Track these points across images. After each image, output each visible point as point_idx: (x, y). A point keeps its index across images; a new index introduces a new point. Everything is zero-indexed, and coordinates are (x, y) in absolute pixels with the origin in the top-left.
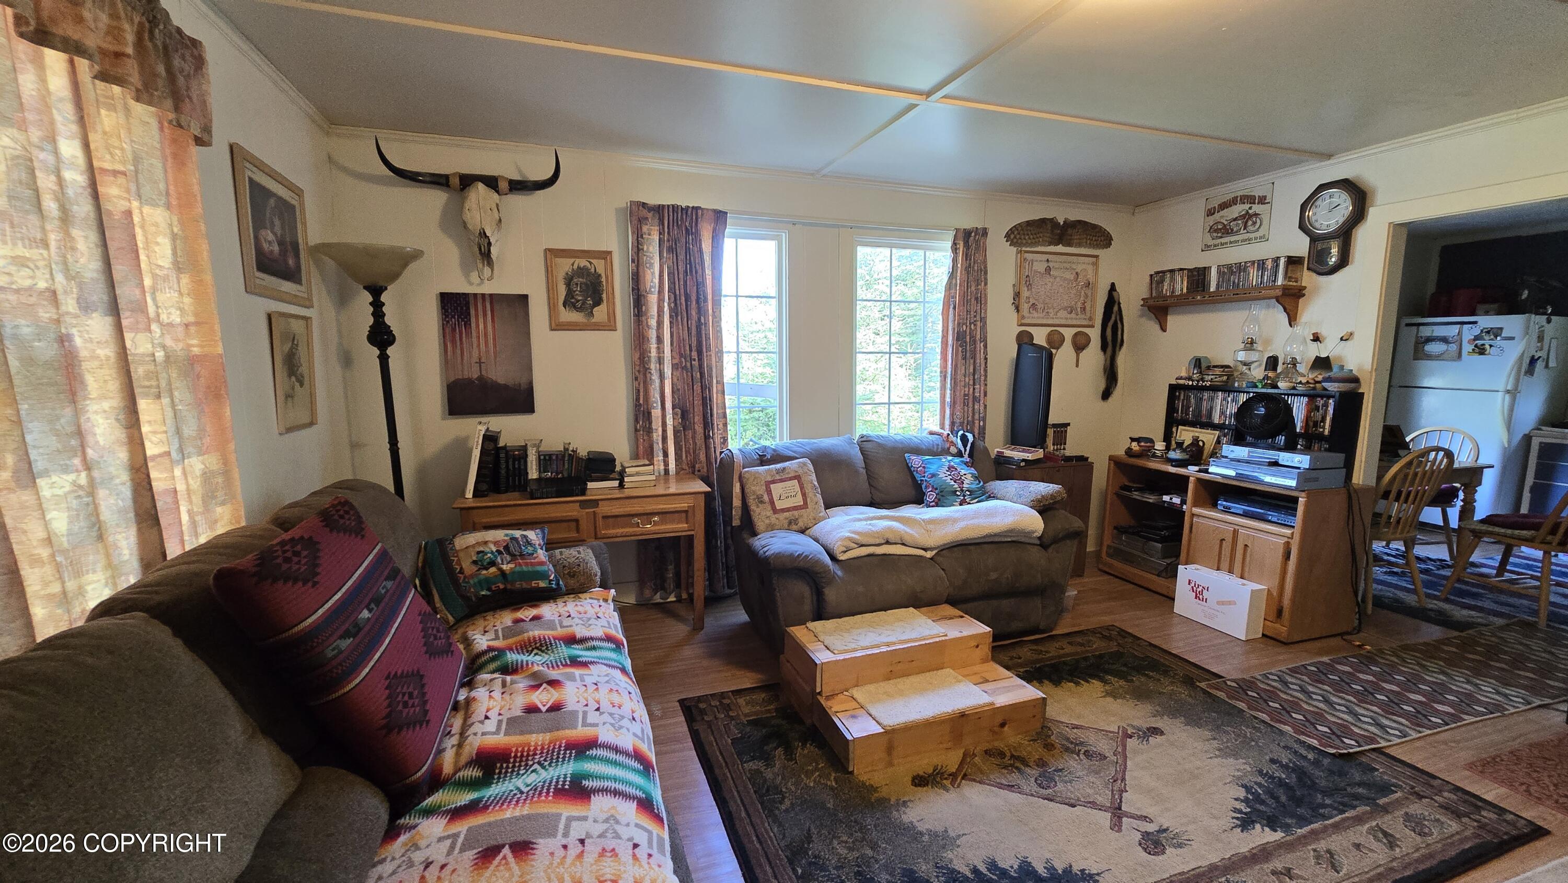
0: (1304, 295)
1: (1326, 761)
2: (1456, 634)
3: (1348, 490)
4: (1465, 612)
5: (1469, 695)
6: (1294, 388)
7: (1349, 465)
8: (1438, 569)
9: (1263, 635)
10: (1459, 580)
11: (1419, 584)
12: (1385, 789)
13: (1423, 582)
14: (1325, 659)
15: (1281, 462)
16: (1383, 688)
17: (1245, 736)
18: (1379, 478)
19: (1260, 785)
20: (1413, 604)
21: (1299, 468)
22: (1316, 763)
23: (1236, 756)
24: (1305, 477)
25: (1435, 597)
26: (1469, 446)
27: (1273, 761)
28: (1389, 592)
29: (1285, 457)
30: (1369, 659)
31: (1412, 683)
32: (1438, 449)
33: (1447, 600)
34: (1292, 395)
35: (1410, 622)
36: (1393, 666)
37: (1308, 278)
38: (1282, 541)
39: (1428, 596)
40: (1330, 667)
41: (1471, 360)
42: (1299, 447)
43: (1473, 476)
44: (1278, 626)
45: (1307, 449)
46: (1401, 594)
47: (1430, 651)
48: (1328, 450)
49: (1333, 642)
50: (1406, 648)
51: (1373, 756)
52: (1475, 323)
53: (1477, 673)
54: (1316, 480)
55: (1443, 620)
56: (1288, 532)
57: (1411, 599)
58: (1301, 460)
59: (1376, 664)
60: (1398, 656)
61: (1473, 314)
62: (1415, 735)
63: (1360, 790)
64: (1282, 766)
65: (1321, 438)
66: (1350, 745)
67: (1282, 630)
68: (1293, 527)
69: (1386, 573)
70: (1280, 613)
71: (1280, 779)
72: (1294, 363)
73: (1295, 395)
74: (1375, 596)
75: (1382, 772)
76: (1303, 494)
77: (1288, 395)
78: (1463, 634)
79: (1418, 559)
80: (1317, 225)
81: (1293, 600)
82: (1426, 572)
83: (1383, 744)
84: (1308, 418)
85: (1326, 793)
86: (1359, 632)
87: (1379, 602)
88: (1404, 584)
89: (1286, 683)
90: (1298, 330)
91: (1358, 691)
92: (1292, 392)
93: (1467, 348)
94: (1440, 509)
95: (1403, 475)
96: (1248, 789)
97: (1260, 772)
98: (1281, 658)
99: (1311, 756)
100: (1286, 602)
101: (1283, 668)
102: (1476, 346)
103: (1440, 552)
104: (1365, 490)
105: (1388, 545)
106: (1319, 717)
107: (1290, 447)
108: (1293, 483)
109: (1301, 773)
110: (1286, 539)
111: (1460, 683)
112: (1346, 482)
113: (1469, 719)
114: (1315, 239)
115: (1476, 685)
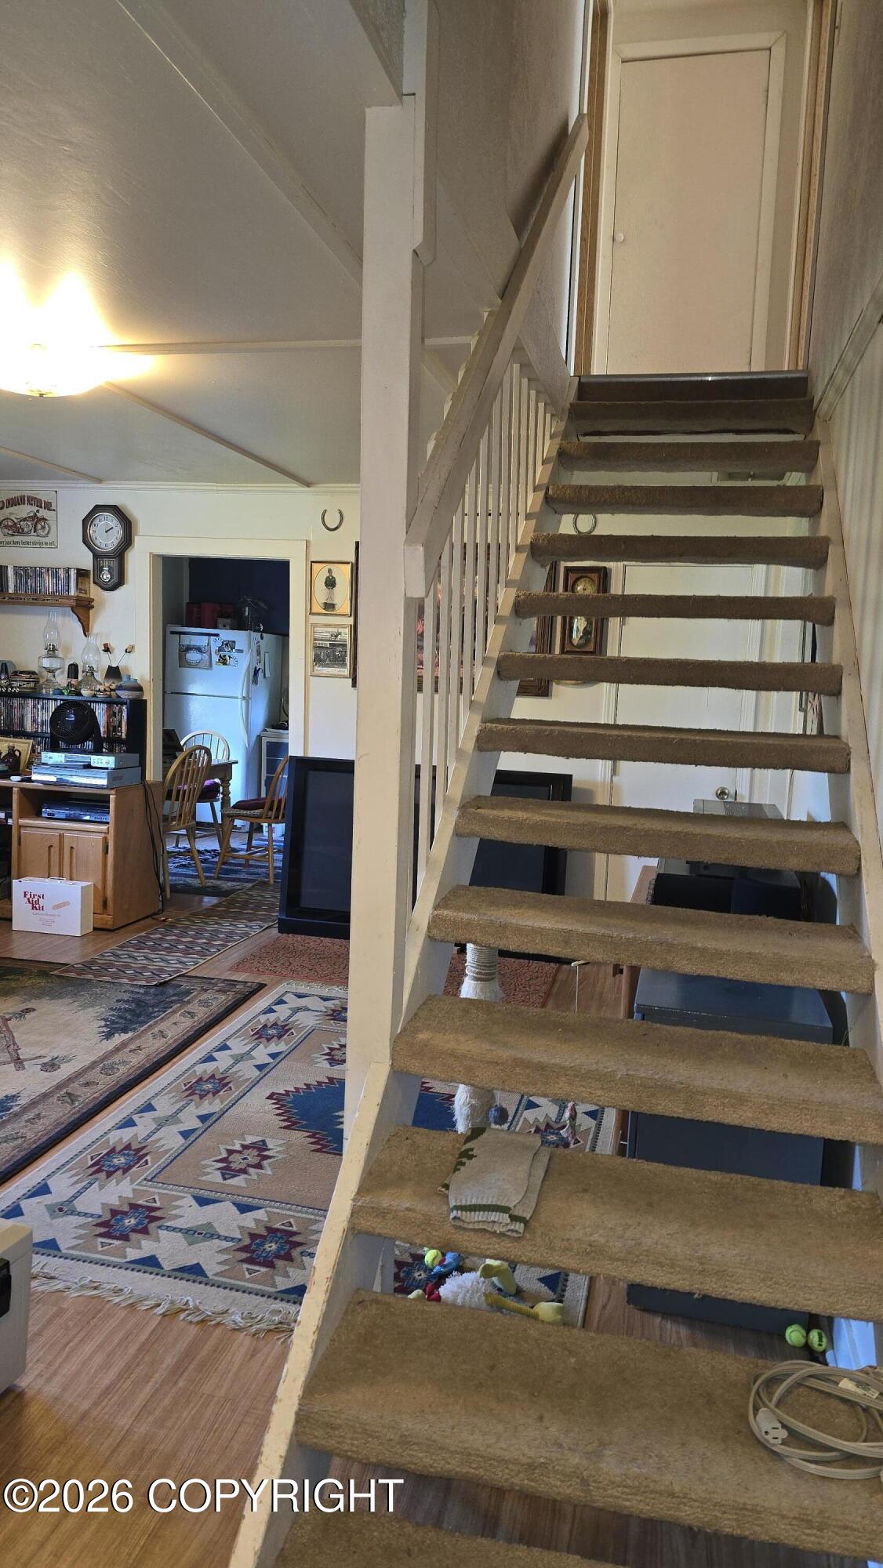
0: (93, 607)
1: (152, 991)
2: (224, 899)
3: (144, 786)
4: (230, 884)
5: (232, 932)
6: (95, 696)
7: (142, 764)
8: (213, 858)
9: (95, 929)
10: (224, 863)
11: (200, 870)
12: (188, 992)
13: (203, 869)
14: (143, 934)
15: (93, 764)
16: (182, 941)
17: (97, 994)
18: (164, 776)
19: (113, 1015)
20: (197, 885)
21: (107, 769)
22: (146, 993)
23: (93, 1006)
24: (114, 775)
25: (211, 878)
26: (222, 746)
27: (118, 1001)
28: (181, 881)
29: (96, 760)
30: (173, 926)
31: (199, 933)
32: (201, 748)
33: (219, 878)
34: (93, 702)
35: (197, 898)
36: (187, 927)
37: (94, 592)
38: (100, 837)
39: (207, 878)
40: (147, 938)
41: (218, 668)
42: (104, 750)
43: (225, 770)
44: (105, 916)
45: (111, 752)
46: (189, 880)
47: (210, 912)
48: (127, 751)
49: (149, 921)
50: (195, 914)
51: (179, 979)
52: (217, 635)
53: (236, 919)
54: (120, 778)
55: (215, 892)
56: (104, 828)
57: (195, 882)
58: (107, 761)
59: (176, 928)
60: (189, 920)
61: (215, 627)
62: (202, 961)
63: (174, 998)
64: (125, 1001)
65: (119, 741)
66: (166, 977)
67: (108, 919)
68: (108, 823)
69: (177, 867)
70: (105, 904)
71: (125, 1008)
72: (92, 671)
73: (96, 702)
74: (171, 886)
75: (185, 985)
76: (113, 792)
77: (91, 702)
78: (228, 898)
79: (199, 852)
80: (97, 542)
81: (115, 890)
82: (205, 861)
83: (185, 971)
84: (108, 723)
85: (152, 1006)
86: (163, 911)
87: (175, 889)
88: (191, 873)
89: (118, 956)
90: (91, 639)
91: (167, 948)
92: (93, 699)
93: (215, 658)
94: (209, 804)
95: (180, 774)
96: (105, 1020)
97: (112, 1009)
98: (111, 941)
99: (142, 991)
100: (109, 893)
101: (114, 947)
102: (220, 656)
103: (212, 844)
104: (155, 784)
105: (177, 845)
106: (145, 968)
107: (97, 751)
108: (104, 782)
109: (139, 1002)
110: (103, 835)
111: (226, 927)
112: (142, 779)
113: (231, 944)
114: (97, 556)
115: (235, 925)
